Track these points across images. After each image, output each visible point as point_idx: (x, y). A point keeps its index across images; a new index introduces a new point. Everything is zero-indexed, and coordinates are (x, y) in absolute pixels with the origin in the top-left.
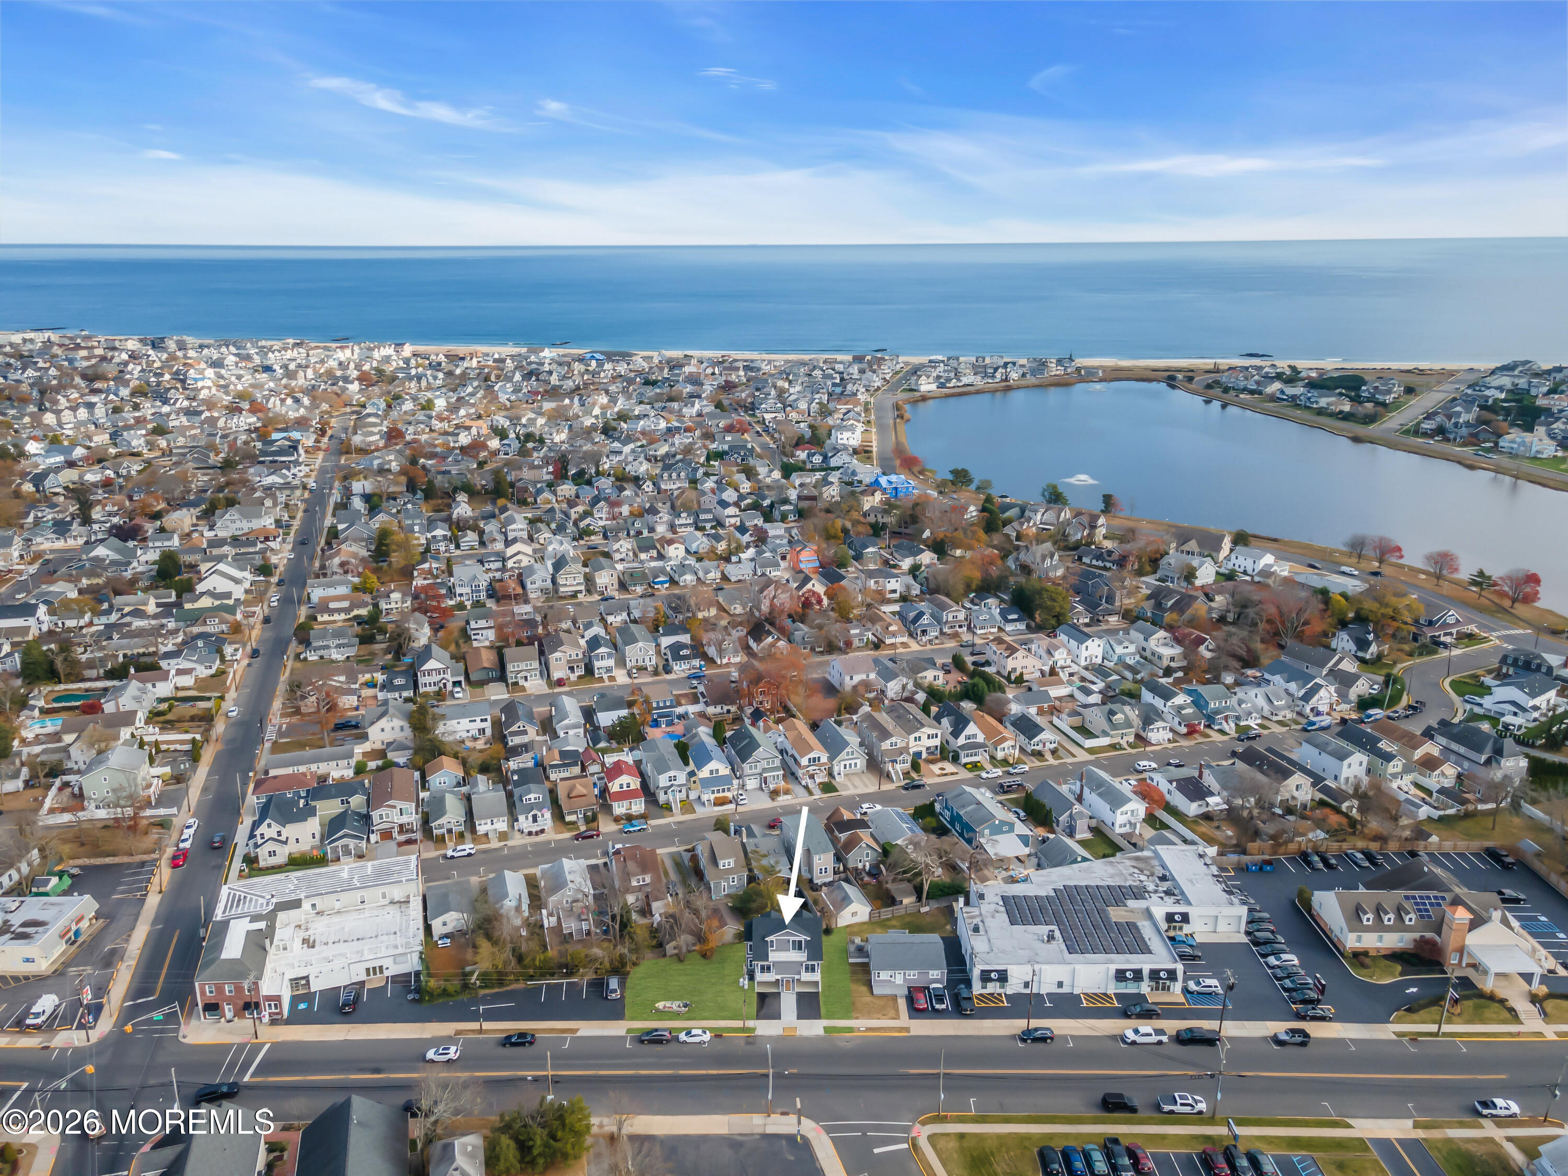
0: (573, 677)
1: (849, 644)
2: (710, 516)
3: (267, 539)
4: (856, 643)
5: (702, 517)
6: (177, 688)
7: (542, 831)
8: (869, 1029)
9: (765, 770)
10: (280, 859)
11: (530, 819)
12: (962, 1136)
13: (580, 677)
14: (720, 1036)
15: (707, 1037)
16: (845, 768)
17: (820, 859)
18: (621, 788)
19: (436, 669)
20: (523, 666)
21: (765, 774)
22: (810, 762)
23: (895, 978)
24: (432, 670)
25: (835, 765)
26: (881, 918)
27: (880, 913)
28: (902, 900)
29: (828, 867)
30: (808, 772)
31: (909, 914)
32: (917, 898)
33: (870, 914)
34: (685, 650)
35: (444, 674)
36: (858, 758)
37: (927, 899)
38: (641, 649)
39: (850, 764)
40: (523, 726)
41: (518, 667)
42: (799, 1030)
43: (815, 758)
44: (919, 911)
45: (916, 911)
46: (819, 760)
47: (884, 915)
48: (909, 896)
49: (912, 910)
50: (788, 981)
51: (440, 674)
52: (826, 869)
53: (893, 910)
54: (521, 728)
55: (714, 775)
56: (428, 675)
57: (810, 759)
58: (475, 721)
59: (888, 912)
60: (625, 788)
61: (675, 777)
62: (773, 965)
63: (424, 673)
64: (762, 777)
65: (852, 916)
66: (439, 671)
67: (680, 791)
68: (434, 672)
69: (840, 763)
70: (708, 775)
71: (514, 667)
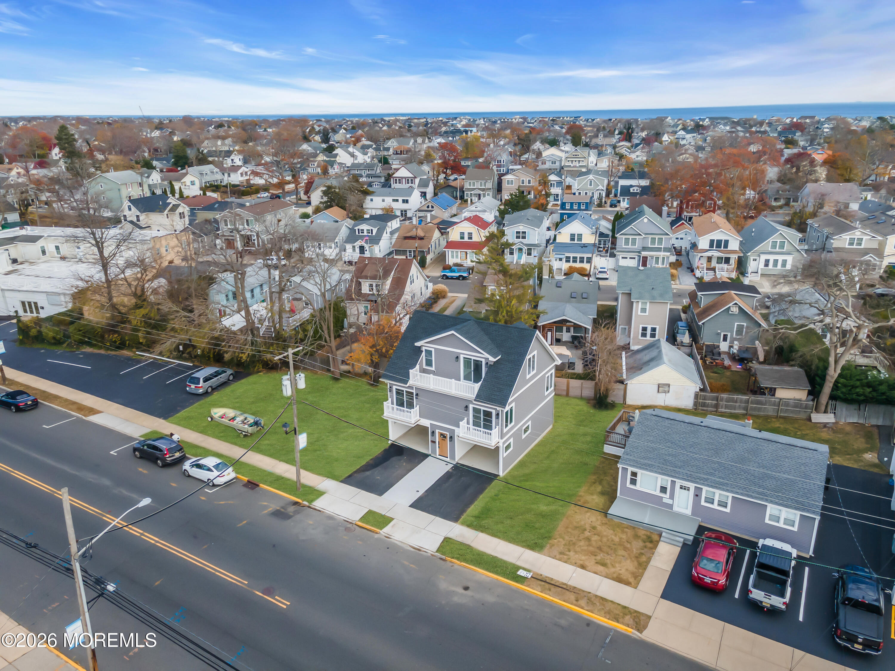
9: (646, 248)
11: (358, 250)
16: (767, 265)
17: (644, 310)
18: (462, 238)
19: (405, 178)
20: (478, 185)
21: (644, 254)
22: (711, 245)
23: (672, 497)
24: (402, 178)
25: (752, 258)
26: (720, 410)
27: (717, 401)
28: (775, 389)
29: (658, 327)
30: (709, 259)
31: (781, 417)
32: (810, 393)
33: (696, 396)
34: (635, 188)
35: (412, 183)
36: (789, 254)
37: (832, 397)
38: (591, 182)
39: (776, 262)
40: (432, 207)
41: (474, 185)
42: (393, 526)
43: (719, 242)
44: (810, 419)
45: (803, 416)
46: (726, 246)
47: (727, 407)
48: (791, 384)
49: (793, 412)
50: (443, 436)
51: (408, 183)
52: (654, 330)
53: (747, 402)
54: (430, 209)
55: (576, 242)
56: (400, 183)
57: (712, 241)
58: (397, 200)
59: (736, 402)
60: (466, 239)
61: (524, 233)
62: (417, 395)
63: (396, 180)
64: (640, 256)
65: (658, 392)
66: (408, 180)
67: (529, 254)
68: (404, 180)
69: (759, 256)
70: (567, 240)
71: (470, 185)
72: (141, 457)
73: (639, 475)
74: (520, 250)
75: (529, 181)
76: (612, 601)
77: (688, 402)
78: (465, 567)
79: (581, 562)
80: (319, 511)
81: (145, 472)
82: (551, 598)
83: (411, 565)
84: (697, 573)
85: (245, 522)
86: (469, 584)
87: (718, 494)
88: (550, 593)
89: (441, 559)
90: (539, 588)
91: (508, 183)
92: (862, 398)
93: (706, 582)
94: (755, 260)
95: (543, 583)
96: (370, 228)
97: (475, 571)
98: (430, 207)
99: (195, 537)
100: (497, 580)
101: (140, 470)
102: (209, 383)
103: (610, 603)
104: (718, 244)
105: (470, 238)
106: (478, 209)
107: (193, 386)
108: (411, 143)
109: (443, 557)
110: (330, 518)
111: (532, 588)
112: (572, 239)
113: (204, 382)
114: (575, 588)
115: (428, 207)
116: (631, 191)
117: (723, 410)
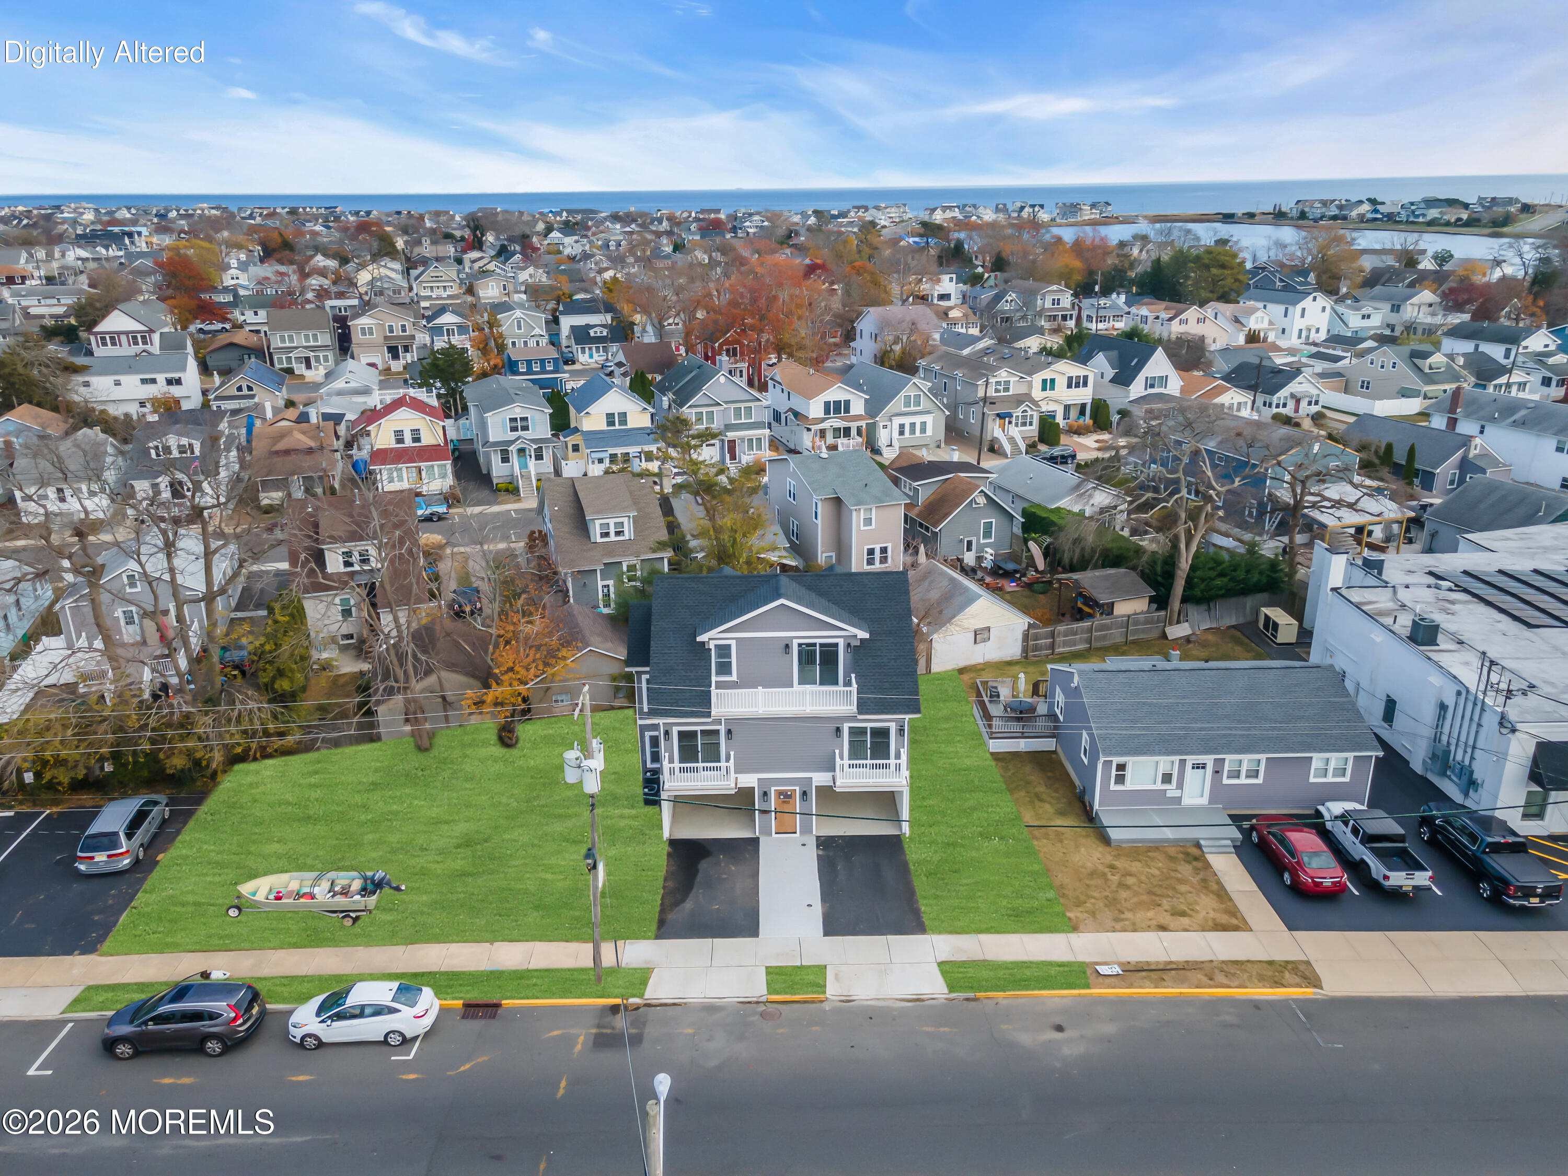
9: (730, 426)
14: (480, 1011)
16: (902, 433)
17: (868, 521)
18: (400, 441)
19: (127, 333)
20: (299, 339)
21: (731, 435)
22: (827, 412)
23: (1180, 786)
24: (119, 333)
25: (881, 424)
26: (1057, 650)
27: (1053, 637)
28: (1113, 604)
29: (889, 546)
30: (823, 433)
31: (1134, 642)
32: (1152, 600)
33: (1026, 637)
34: (598, 329)
35: (145, 343)
36: (928, 412)
37: (1184, 600)
38: (519, 322)
39: (913, 425)
40: (250, 388)
41: (291, 339)
42: (837, 977)
43: (837, 404)
44: (1164, 636)
45: (1155, 634)
46: (847, 410)
47: (1065, 644)
48: (1129, 594)
49: (1143, 631)
50: (786, 797)
51: (136, 343)
52: (884, 550)
53: (1090, 630)
54: (245, 391)
55: (617, 427)
56: (114, 344)
57: (827, 404)
58: (154, 381)
59: (1076, 634)
60: (408, 442)
61: (525, 419)
62: (729, 732)
63: (103, 339)
64: (723, 441)
65: (975, 642)
66: (135, 338)
67: (539, 457)
68: (123, 338)
69: (891, 420)
70: (602, 426)
71: (283, 339)
72: (137, 1054)
73: (1129, 768)
74: (521, 451)
75: (403, 326)
76: (1248, 961)
77: (1013, 650)
78: (1017, 997)
79: (1154, 922)
80: (674, 1004)
81: (186, 1080)
82: (1178, 990)
83: (942, 1029)
84: (1312, 878)
85: (563, 1083)
86: (1058, 1020)
87: (1246, 761)
88: (1165, 984)
89: (967, 999)
90: (1147, 983)
91: (364, 334)
92: (1223, 592)
93: (1327, 887)
94: (885, 427)
95: (1144, 974)
96: (185, 441)
97: (1036, 997)
98: (245, 388)
99: (498, 1158)
100: (1080, 995)
101: (168, 1081)
102: (141, 835)
103: (1249, 965)
104: (836, 408)
105: (417, 439)
106: (353, 385)
107: (101, 857)
108: (22, 261)
109: (971, 995)
110: (710, 1009)
111: (1141, 987)
112: (611, 423)
113: (129, 836)
114: (1187, 962)
115: (240, 389)
116: (592, 334)
117: (1061, 650)
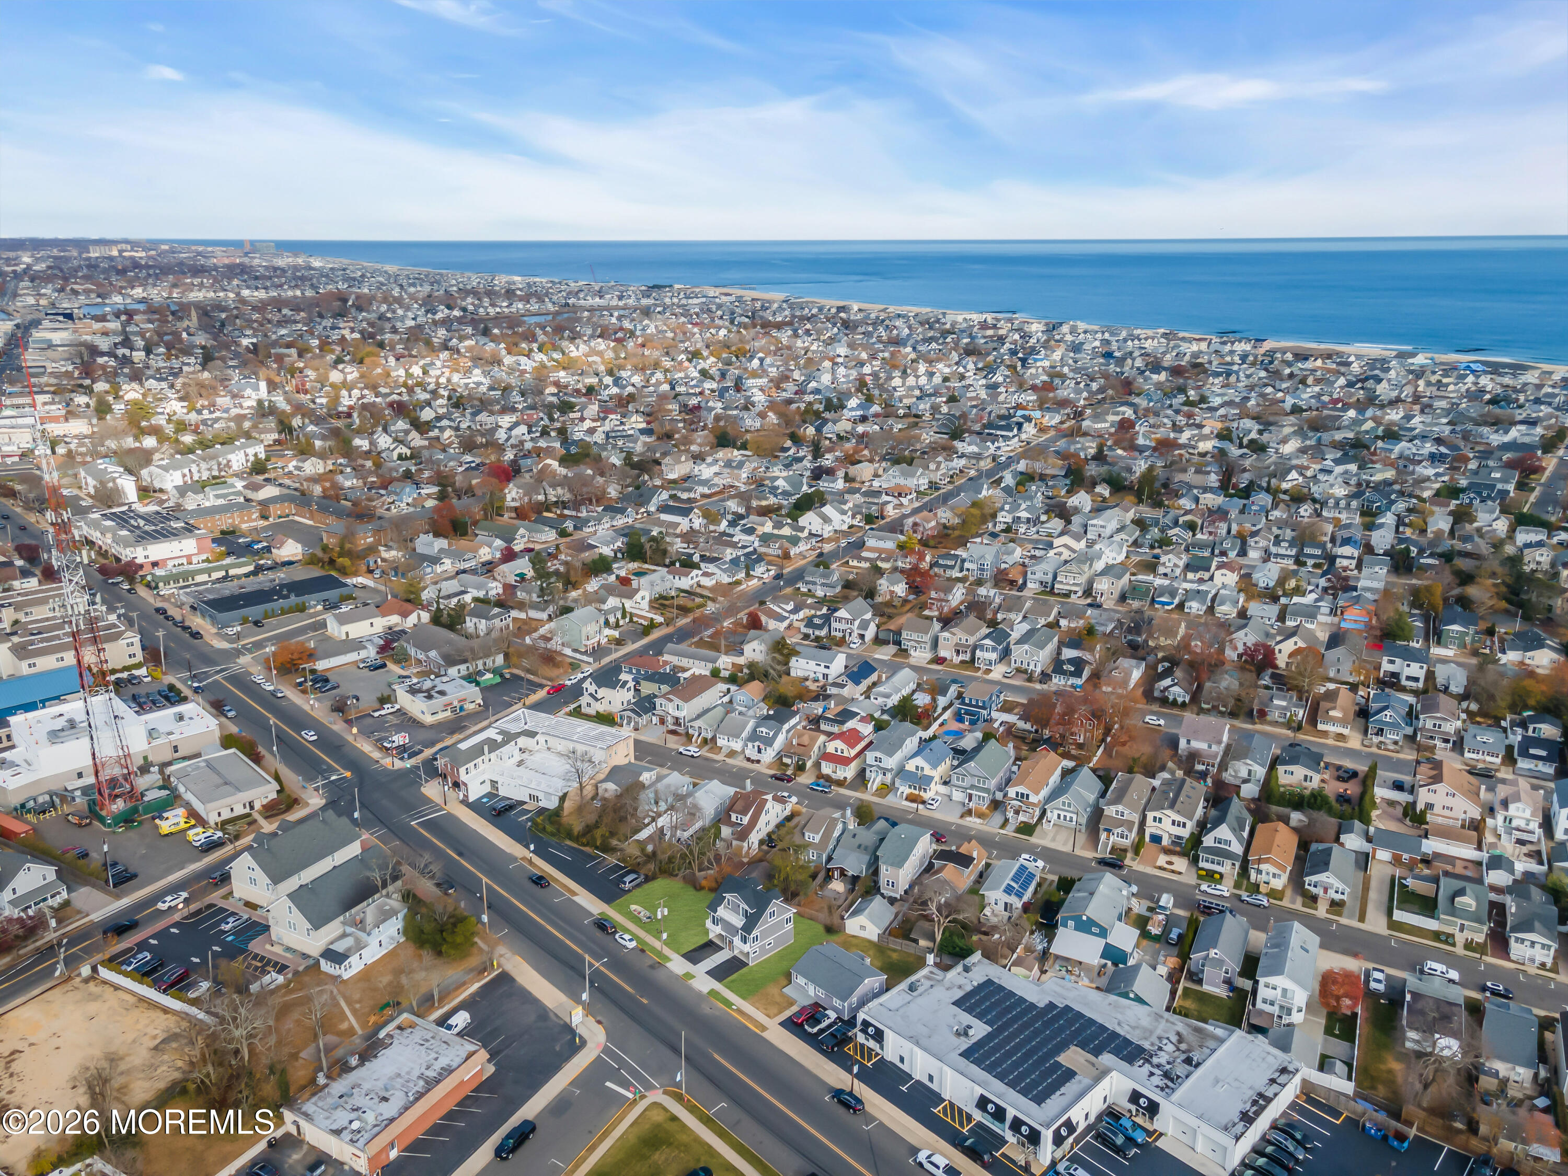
0: (957, 660)
1: (1262, 714)
2: (1318, 552)
3: (900, 495)
4: (1275, 715)
5: (1307, 550)
6: (699, 586)
7: (758, 762)
8: (739, 1011)
9: (973, 787)
10: (591, 711)
11: (756, 748)
12: (674, 1119)
13: (962, 662)
14: (643, 951)
15: (632, 945)
20: (915, 636)
52: (893, 883)
65: (861, 929)
72: (597, 928)
81: (600, 936)
85: (639, 968)
89: (708, 996)
97: (717, 1003)
101: (598, 934)
102: (630, 885)
107: (623, 886)
